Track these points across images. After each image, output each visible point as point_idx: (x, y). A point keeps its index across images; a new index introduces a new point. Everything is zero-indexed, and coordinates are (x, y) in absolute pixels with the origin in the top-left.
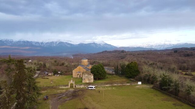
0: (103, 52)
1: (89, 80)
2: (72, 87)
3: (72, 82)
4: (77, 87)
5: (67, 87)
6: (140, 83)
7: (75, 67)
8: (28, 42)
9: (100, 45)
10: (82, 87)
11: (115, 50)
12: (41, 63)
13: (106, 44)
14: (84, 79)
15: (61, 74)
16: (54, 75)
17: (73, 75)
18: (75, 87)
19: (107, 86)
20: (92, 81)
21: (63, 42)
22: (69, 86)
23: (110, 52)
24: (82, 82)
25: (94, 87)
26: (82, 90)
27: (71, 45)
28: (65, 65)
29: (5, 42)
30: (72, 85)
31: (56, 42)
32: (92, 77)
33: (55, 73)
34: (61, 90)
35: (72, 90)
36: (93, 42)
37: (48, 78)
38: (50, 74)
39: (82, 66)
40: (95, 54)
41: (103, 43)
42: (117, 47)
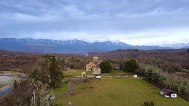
0: (117, 51)
1: (97, 72)
2: (84, 76)
3: (84, 73)
4: (88, 76)
5: (81, 77)
6: (136, 76)
7: (88, 63)
8: (47, 40)
9: (114, 43)
10: (91, 76)
11: (128, 49)
12: (61, 60)
13: (121, 43)
14: (94, 72)
15: (77, 68)
16: (72, 68)
17: (86, 69)
18: (87, 76)
19: (110, 76)
20: (100, 73)
21: (79, 40)
22: (82, 75)
23: (124, 51)
24: (92, 74)
25: (99, 76)
26: (91, 79)
27: (87, 43)
28: (80, 62)
29: (28, 40)
30: (84, 75)
31: (73, 41)
32: (100, 70)
33: (72, 67)
34: (77, 78)
35: (84, 78)
36: (108, 41)
37: (67, 71)
38: (68, 68)
39: (94, 62)
40: (109, 52)
41: (118, 42)
42: (132, 46)
